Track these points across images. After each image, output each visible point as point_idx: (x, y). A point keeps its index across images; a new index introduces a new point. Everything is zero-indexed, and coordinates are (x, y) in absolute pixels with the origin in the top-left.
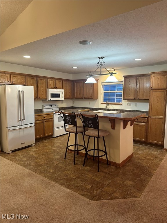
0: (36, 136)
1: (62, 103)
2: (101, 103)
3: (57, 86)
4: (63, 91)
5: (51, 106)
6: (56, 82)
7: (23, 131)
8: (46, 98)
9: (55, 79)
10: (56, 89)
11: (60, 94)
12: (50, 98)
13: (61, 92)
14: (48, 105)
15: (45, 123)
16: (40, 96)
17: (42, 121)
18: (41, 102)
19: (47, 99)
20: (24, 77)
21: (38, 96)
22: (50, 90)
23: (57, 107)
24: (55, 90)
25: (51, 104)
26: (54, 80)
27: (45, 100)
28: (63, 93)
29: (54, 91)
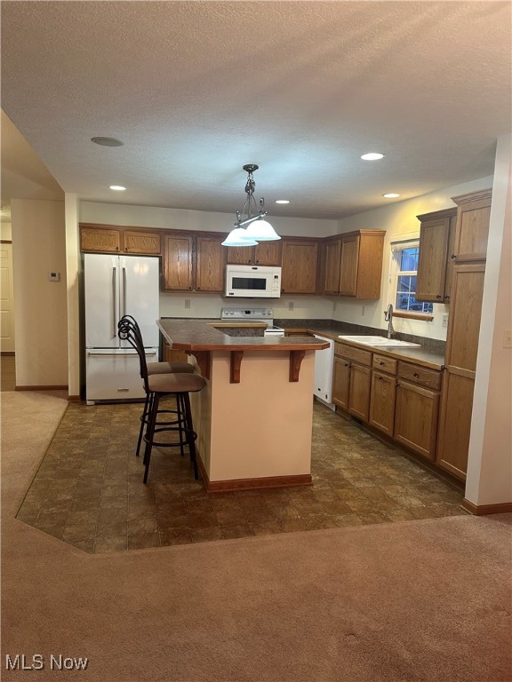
1: (281, 305)
4: (278, 271)
5: (248, 312)
8: (220, 289)
10: (254, 264)
11: (265, 280)
12: (229, 290)
13: (271, 274)
14: (237, 310)
16: (202, 285)
18: (220, 300)
19: (224, 292)
20: (158, 236)
21: (194, 282)
22: (230, 268)
23: (266, 316)
24: (249, 268)
28: (276, 277)
29: (246, 272)
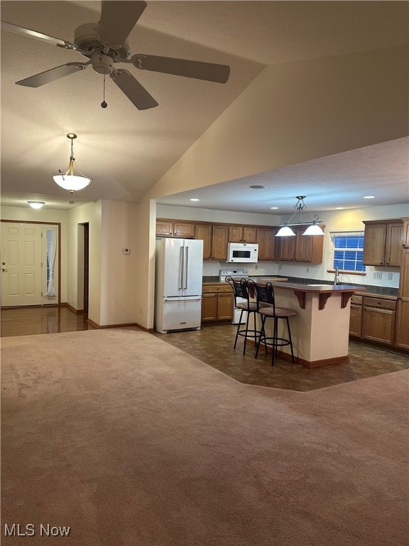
0: (203, 316)
1: (257, 267)
2: (329, 272)
3: (247, 238)
4: (256, 246)
5: (235, 272)
6: (245, 231)
7: (185, 305)
8: (224, 258)
9: (244, 226)
10: (243, 243)
11: (250, 252)
12: (231, 258)
13: (253, 248)
14: (229, 270)
15: (219, 298)
16: (215, 255)
17: (213, 294)
18: (218, 264)
19: (226, 260)
20: (193, 226)
21: (211, 254)
22: (231, 244)
23: (245, 274)
24: (241, 245)
25: (235, 268)
26: (241, 228)
27: (223, 261)
28: (256, 250)
29: (241, 247)
